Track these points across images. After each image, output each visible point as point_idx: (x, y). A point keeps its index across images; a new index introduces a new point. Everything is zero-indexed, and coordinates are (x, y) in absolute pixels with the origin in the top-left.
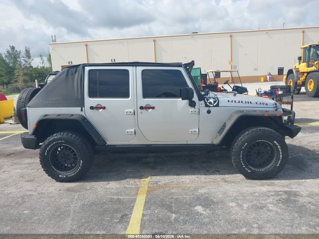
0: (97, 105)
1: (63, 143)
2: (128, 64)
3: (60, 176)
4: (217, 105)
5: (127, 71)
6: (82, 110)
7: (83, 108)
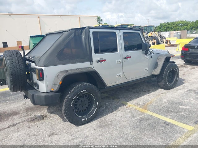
0: (100, 59)
1: (85, 92)
2: (115, 28)
3: (83, 120)
4: (154, 53)
5: (115, 33)
6: (91, 64)
7: (92, 62)
